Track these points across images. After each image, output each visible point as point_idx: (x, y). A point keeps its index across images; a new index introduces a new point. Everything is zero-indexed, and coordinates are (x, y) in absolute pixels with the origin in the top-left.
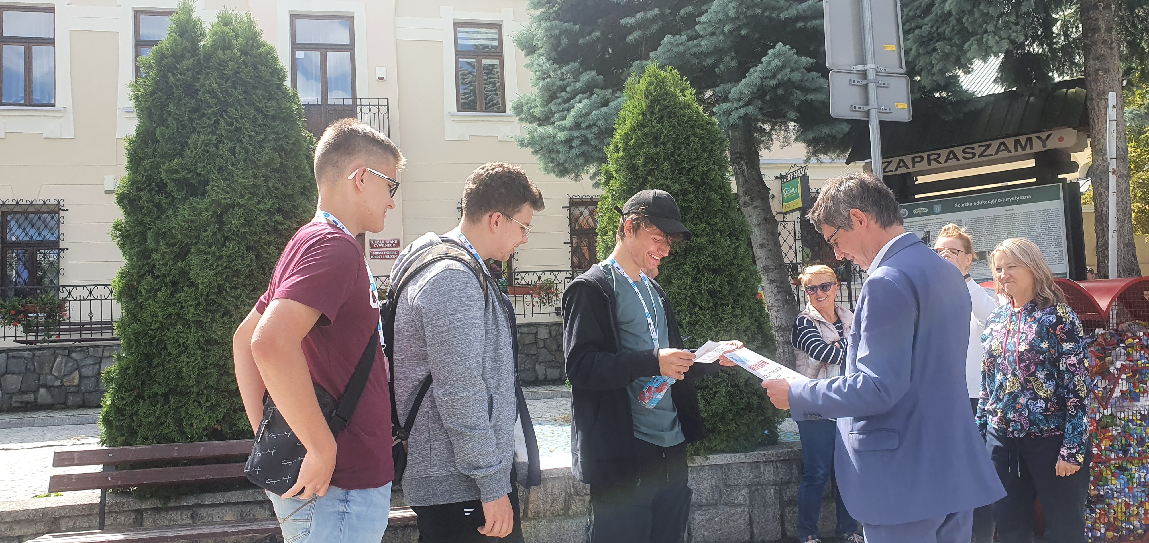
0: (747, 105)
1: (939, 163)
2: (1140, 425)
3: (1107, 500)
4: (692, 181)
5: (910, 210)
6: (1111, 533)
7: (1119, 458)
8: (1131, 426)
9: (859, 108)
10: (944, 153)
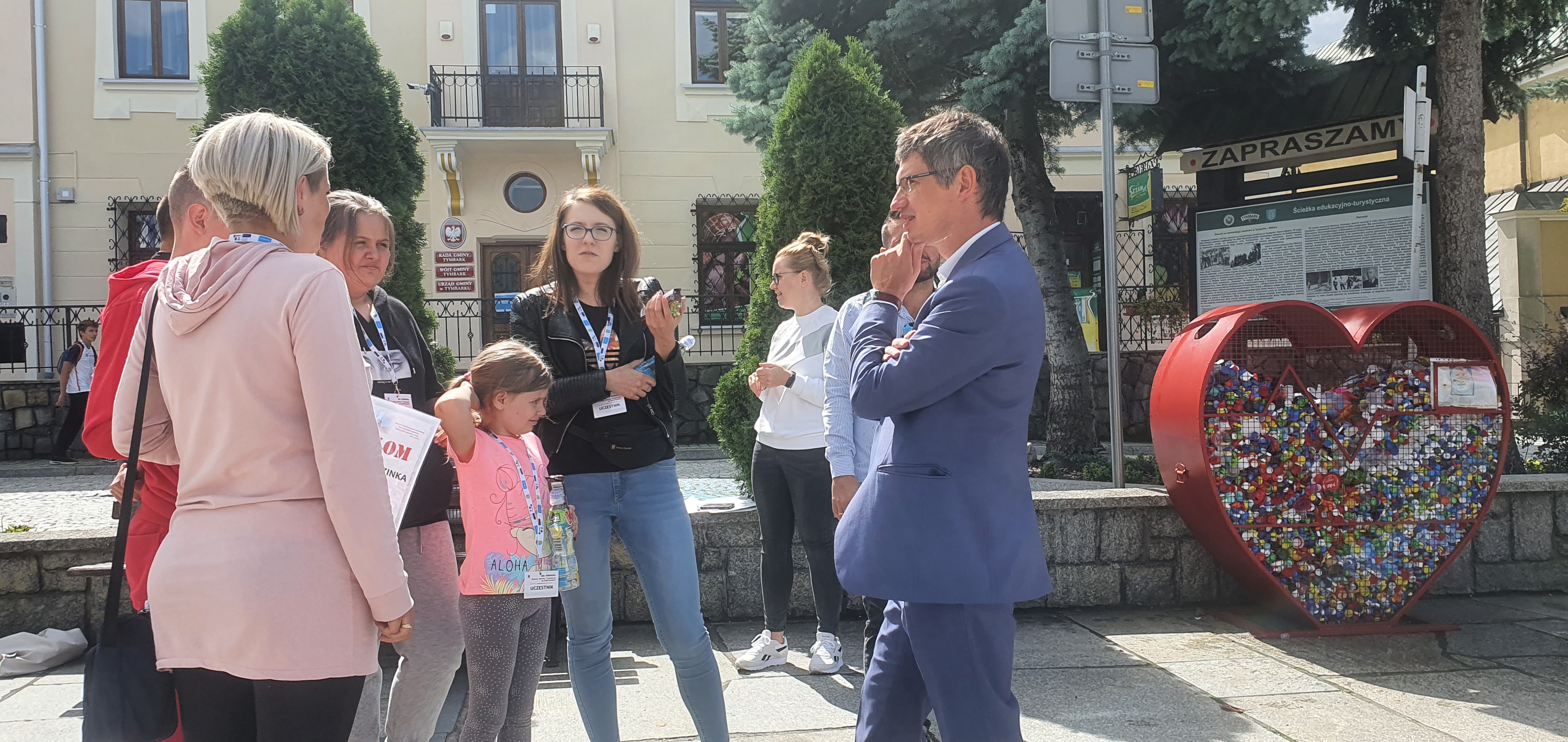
0: (1003, 79)
1: (1276, 154)
2: (1397, 483)
3: (1347, 572)
4: (859, 181)
5: (1237, 215)
6: (1351, 612)
7: (1366, 521)
8: (1385, 484)
9: (1088, 88)
10: (1283, 140)
